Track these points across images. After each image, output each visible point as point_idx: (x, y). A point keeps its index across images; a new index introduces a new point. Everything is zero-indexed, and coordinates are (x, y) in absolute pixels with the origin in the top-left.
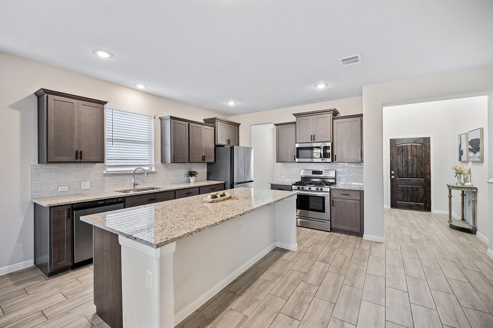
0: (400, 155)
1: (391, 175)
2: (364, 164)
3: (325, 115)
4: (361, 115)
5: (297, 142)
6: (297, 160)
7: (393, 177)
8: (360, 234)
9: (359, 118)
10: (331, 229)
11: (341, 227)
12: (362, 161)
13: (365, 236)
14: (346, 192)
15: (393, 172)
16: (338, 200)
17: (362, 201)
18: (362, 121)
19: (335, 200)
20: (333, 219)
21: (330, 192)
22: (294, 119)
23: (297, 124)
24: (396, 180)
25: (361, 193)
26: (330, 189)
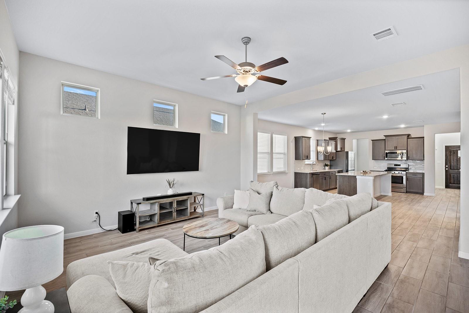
0: (452, 155)
1: (446, 168)
2: (425, 161)
3: (403, 137)
4: (424, 137)
5: (386, 149)
6: (386, 159)
7: (447, 169)
8: (422, 193)
9: (423, 139)
10: (406, 192)
11: (412, 190)
12: (424, 160)
13: (425, 194)
14: (415, 174)
15: (447, 166)
16: (410, 178)
17: (423, 178)
18: (424, 140)
19: (408, 178)
20: (408, 187)
21: (406, 174)
22: (384, 138)
23: (386, 140)
24: (449, 171)
25: (423, 174)
26: (406, 173)
